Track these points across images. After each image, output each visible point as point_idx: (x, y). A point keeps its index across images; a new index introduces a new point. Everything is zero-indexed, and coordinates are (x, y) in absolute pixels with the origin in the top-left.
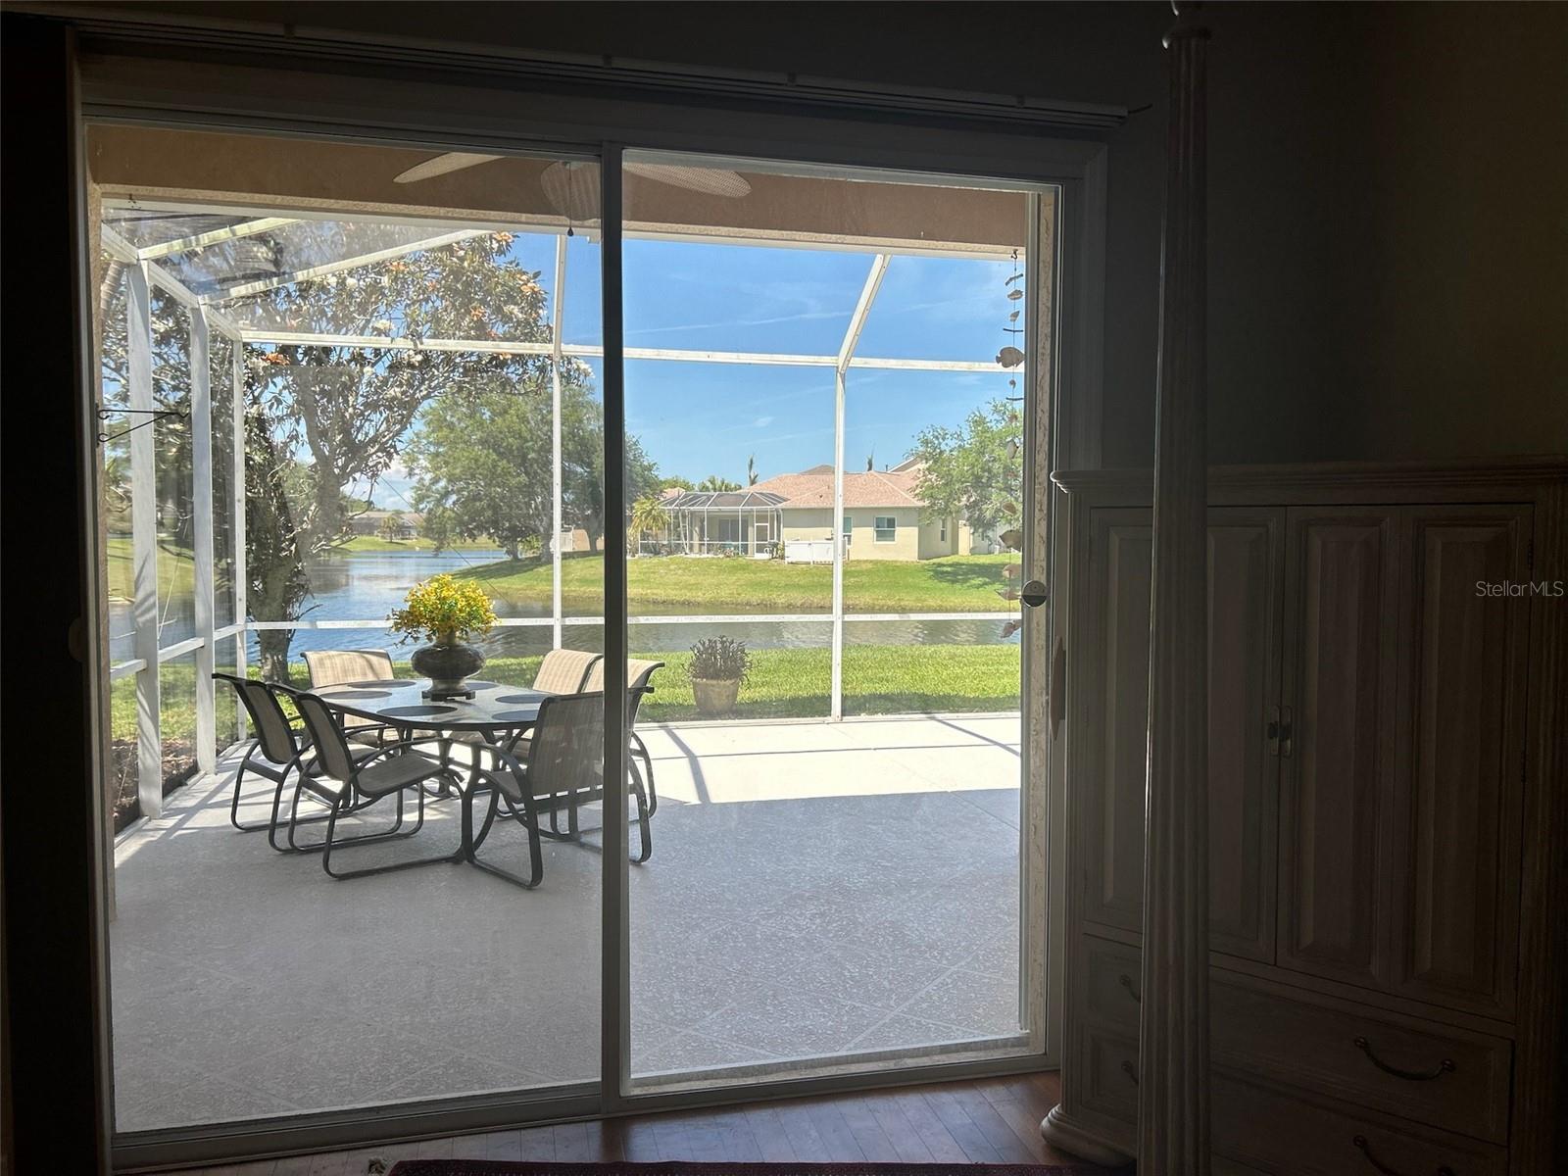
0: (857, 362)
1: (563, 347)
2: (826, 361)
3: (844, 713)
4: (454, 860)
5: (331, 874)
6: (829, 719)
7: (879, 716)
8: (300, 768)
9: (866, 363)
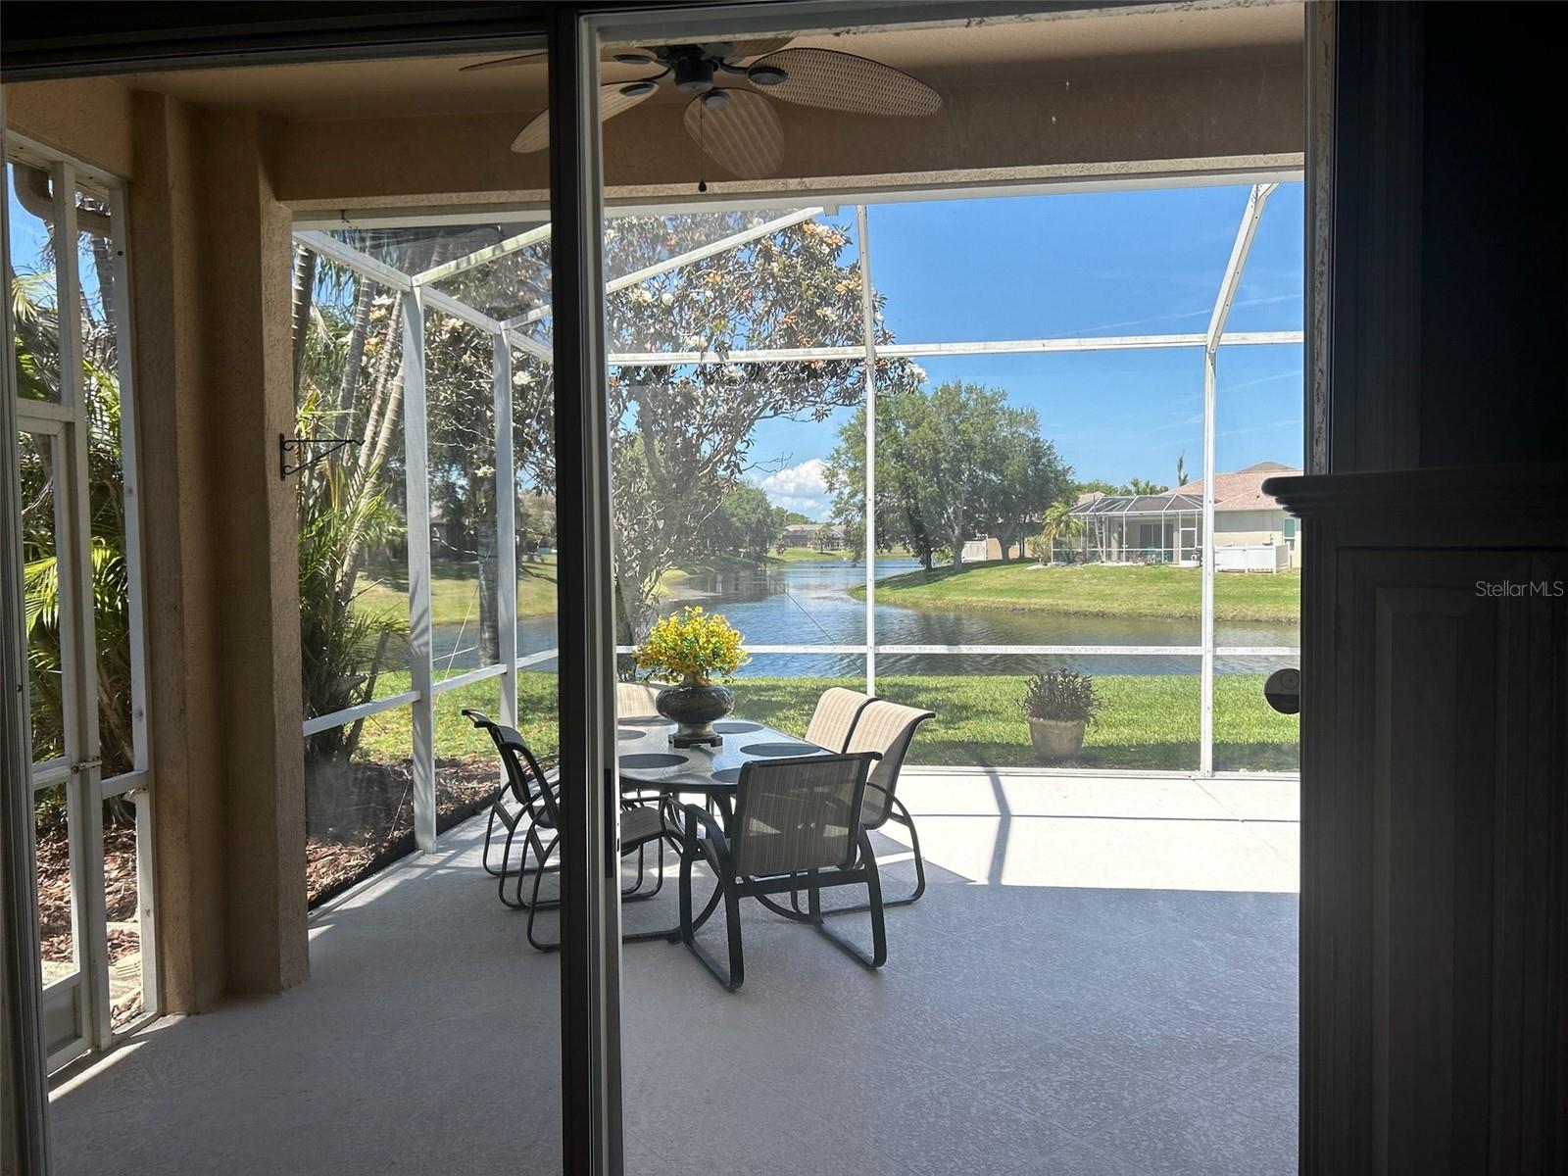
0: (1231, 339)
1: (878, 348)
2: (1194, 339)
3: (1216, 767)
4: (671, 937)
5: (533, 943)
6: (1195, 774)
7: (1265, 773)
8: (532, 815)
9: (1244, 339)
